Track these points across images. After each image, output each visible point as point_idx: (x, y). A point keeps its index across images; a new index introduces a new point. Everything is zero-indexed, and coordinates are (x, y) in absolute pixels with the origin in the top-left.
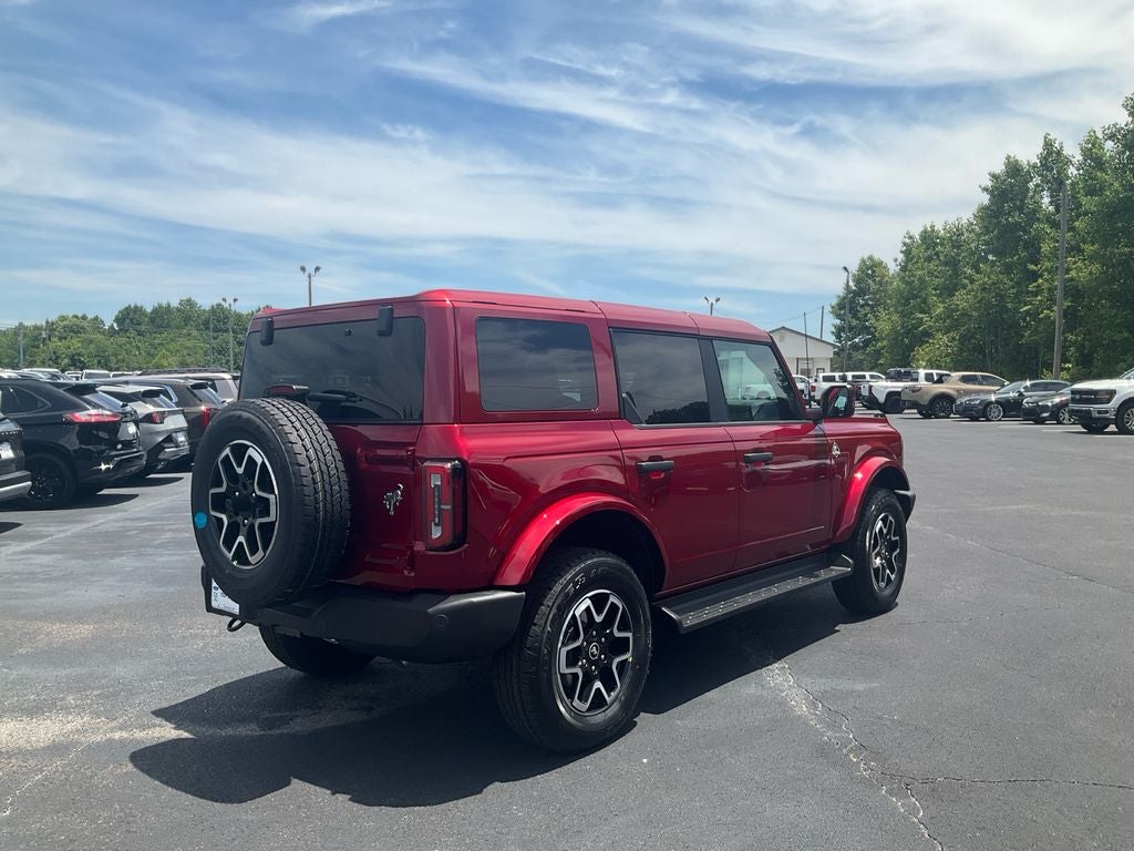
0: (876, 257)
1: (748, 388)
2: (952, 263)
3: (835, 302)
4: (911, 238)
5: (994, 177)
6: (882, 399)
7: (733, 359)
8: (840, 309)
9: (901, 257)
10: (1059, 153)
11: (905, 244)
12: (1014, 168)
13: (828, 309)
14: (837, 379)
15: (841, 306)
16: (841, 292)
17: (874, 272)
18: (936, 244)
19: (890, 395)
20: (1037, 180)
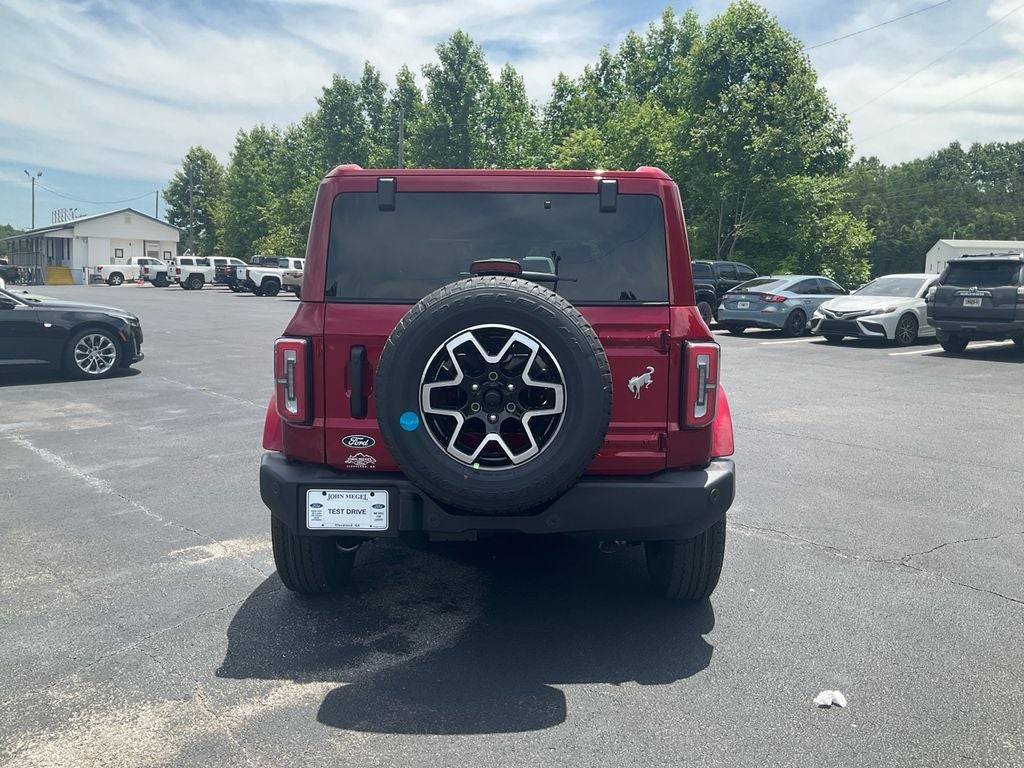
0: (204, 148)
1: (100, 269)
2: (288, 163)
3: (167, 188)
4: (244, 135)
5: (328, 92)
6: (258, 283)
7: (77, 238)
8: (173, 195)
9: (235, 151)
10: (377, 80)
11: (239, 140)
12: (342, 87)
13: (161, 194)
14: (195, 262)
15: (173, 192)
16: (173, 178)
17: (204, 163)
18: (267, 144)
19: (266, 279)
20: (360, 100)
